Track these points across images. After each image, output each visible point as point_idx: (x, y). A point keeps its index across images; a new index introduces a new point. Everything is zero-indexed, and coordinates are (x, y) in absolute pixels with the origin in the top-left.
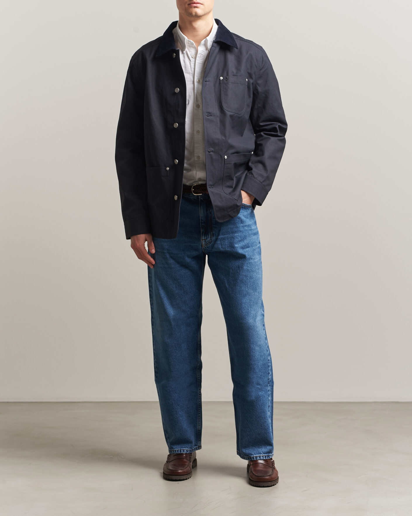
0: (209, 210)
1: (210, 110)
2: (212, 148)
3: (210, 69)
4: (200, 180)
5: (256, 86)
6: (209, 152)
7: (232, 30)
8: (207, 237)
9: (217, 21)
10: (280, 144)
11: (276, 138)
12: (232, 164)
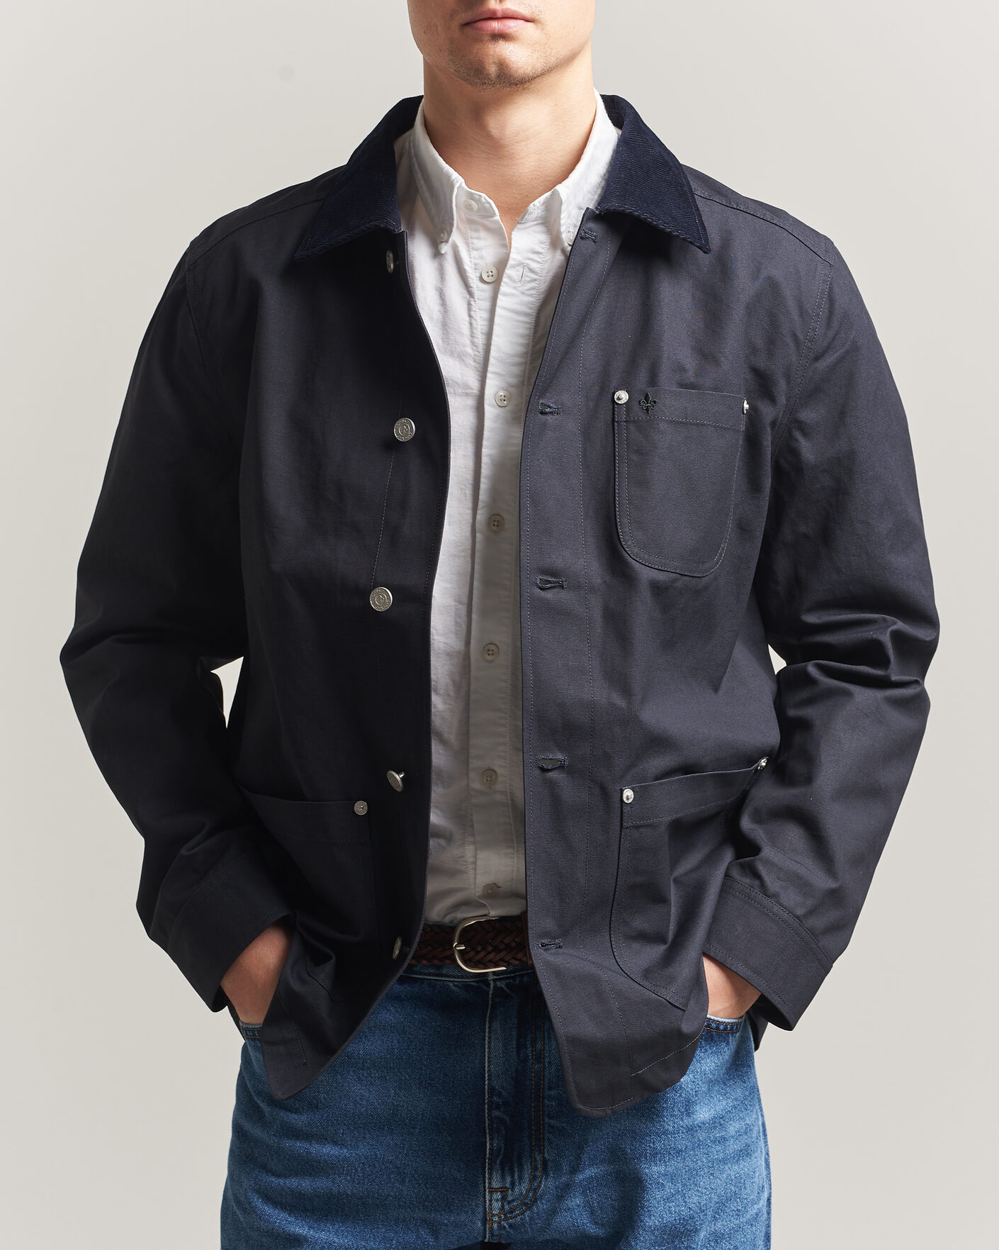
0: (534, 1042)
1: (561, 558)
2: (561, 749)
3: (566, 353)
4: (493, 893)
5: (791, 437)
6: (543, 770)
7: (686, 156)
8: (516, 1177)
9: (617, 109)
10: (900, 721)
11: (880, 694)
12: (663, 828)
